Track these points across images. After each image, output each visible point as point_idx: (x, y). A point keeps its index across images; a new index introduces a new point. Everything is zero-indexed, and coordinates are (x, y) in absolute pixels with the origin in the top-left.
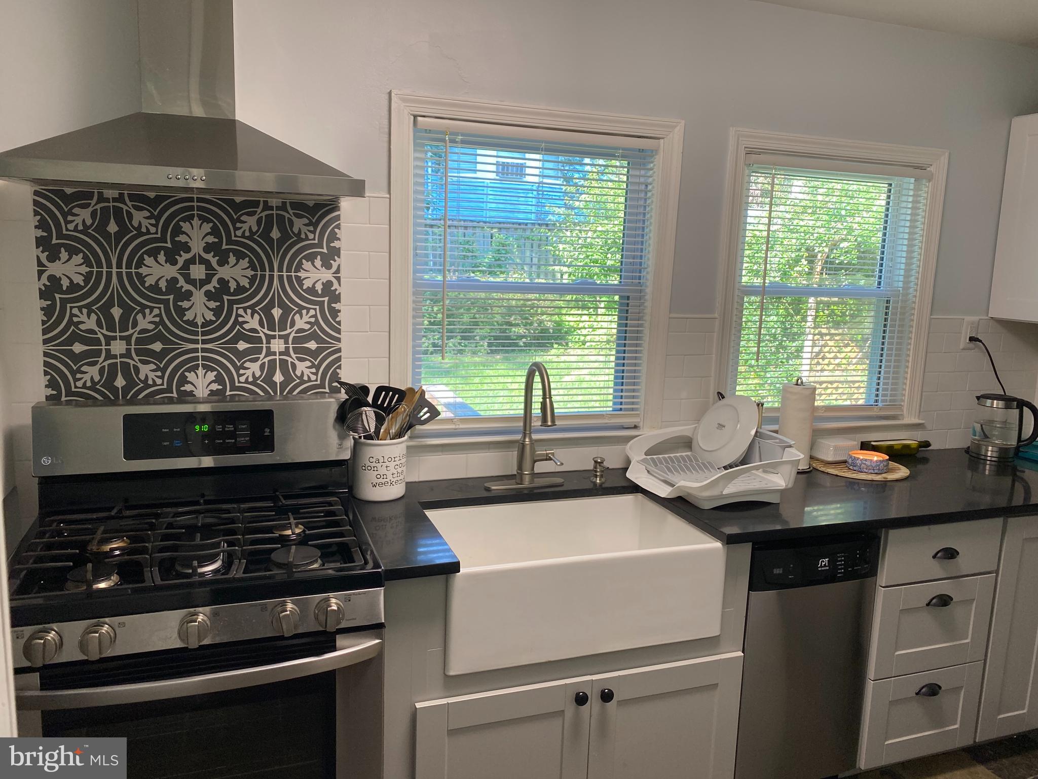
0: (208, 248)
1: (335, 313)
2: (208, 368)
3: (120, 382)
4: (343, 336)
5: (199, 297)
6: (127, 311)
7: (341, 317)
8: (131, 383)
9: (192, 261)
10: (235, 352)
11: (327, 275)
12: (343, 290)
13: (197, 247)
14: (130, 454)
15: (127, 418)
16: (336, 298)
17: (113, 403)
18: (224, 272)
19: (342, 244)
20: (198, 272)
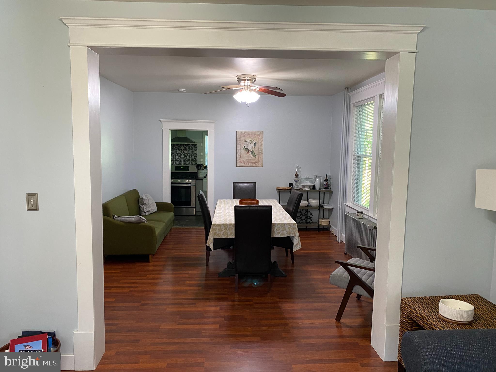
0: (184, 149)
1: (197, 156)
2: (183, 162)
3: (174, 163)
4: (198, 159)
5: (182, 154)
6: (175, 156)
7: (197, 157)
8: (176, 164)
9: (182, 151)
10: (186, 160)
11: (196, 152)
12: (198, 154)
13: (182, 149)
14: (175, 170)
15: (175, 166)
16: (197, 155)
17: (174, 165)
18: (185, 152)
19: (198, 148)
20: (182, 152)
